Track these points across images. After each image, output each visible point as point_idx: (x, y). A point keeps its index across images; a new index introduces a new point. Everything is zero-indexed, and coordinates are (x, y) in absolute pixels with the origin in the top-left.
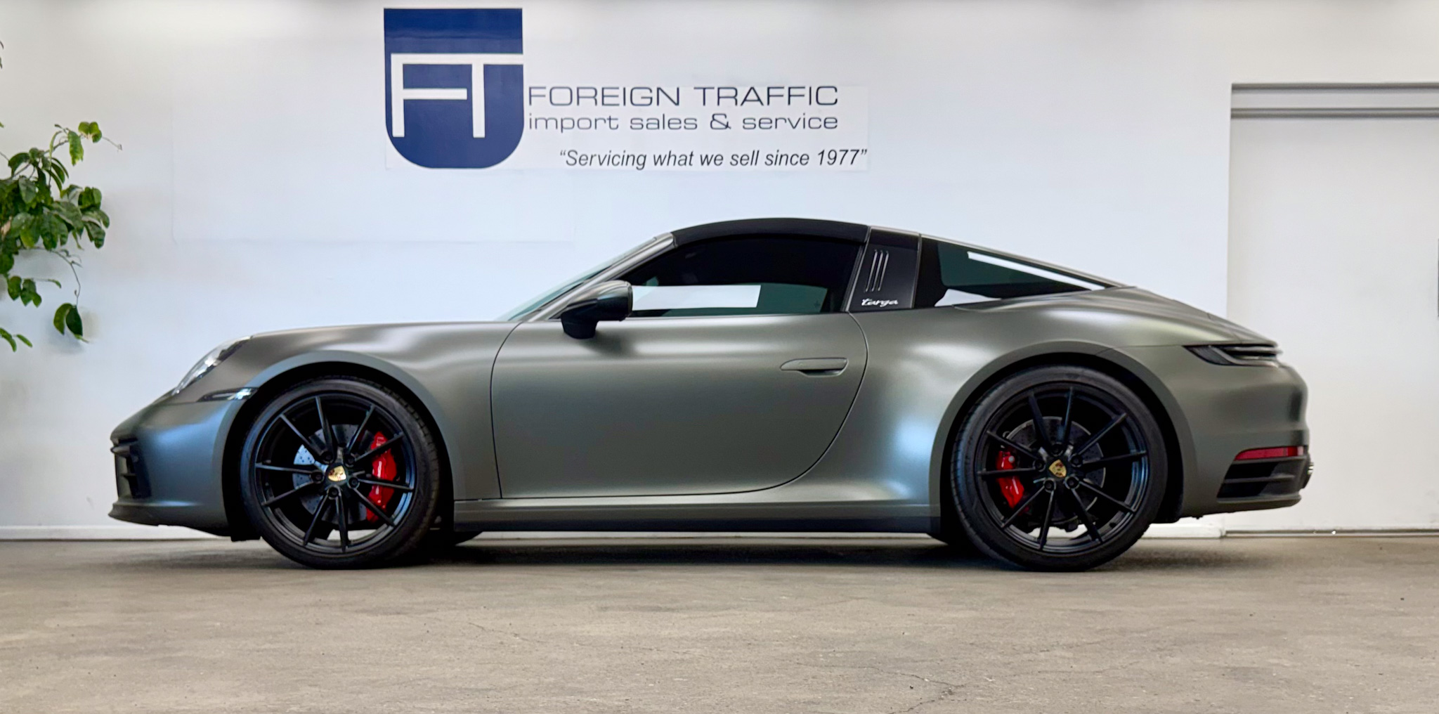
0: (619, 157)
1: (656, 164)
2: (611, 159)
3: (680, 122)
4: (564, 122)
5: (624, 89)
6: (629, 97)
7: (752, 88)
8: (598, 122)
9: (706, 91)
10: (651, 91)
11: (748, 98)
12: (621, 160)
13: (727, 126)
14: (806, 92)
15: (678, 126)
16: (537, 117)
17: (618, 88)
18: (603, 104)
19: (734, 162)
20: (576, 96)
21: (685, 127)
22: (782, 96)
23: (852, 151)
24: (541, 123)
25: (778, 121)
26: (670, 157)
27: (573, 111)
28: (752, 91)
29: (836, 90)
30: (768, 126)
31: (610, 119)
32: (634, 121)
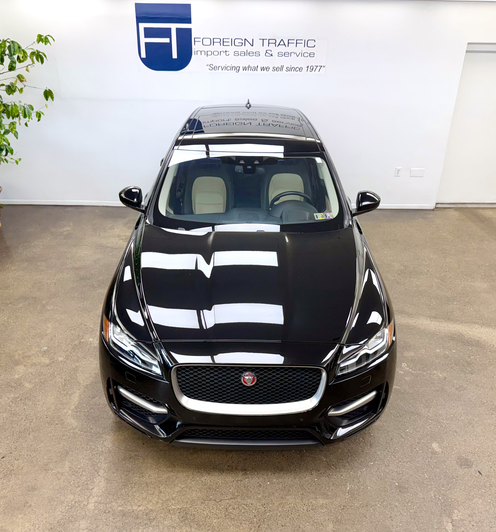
0: (229, 67)
1: (243, 70)
2: (226, 68)
3: (253, 53)
4: (208, 52)
5: (232, 39)
6: (233, 42)
7: (282, 40)
8: (221, 52)
9: (264, 40)
10: (242, 40)
11: (280, 44)
12: (230, 68)
13: (272, 55)
14: (303, 42)
15: (252, 55)
16: (197, 50)
17: (229, 39)
18: (223, 45)
19: (274, 70)
20: (213, 42)
21: (255, 55)
22: (294, 43)
23: (319, 66)
24: (199, 53)
25: (292, 54)
26: (249, 67)
27: (211, 48)
28: (282, 41)
29: (315, 41)
30: (288, 55)
31: (226, 51)
32: (235, 53)
